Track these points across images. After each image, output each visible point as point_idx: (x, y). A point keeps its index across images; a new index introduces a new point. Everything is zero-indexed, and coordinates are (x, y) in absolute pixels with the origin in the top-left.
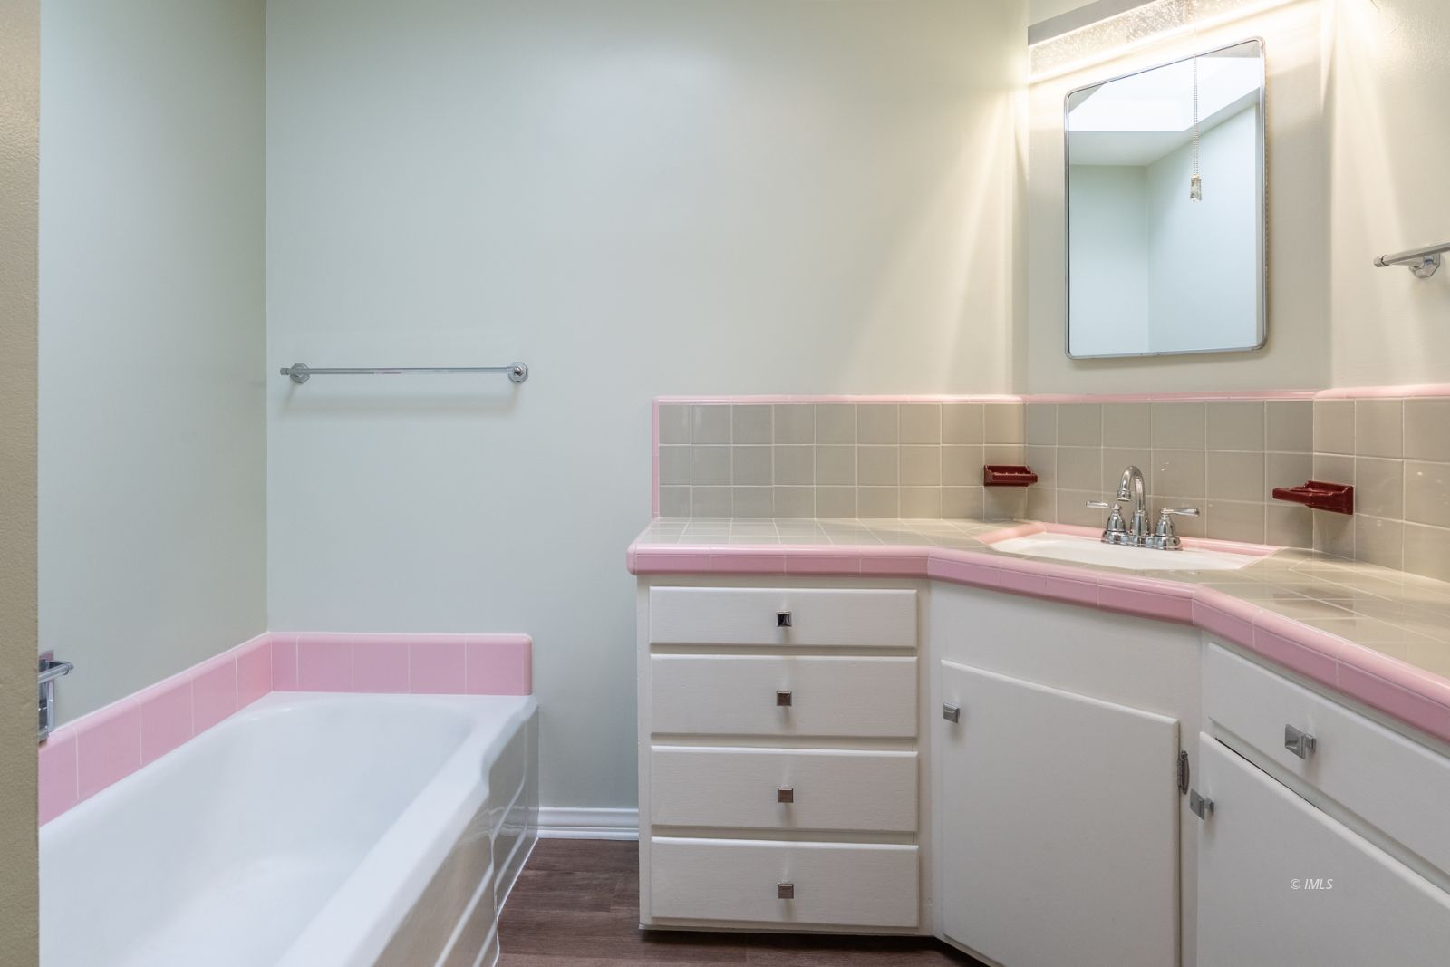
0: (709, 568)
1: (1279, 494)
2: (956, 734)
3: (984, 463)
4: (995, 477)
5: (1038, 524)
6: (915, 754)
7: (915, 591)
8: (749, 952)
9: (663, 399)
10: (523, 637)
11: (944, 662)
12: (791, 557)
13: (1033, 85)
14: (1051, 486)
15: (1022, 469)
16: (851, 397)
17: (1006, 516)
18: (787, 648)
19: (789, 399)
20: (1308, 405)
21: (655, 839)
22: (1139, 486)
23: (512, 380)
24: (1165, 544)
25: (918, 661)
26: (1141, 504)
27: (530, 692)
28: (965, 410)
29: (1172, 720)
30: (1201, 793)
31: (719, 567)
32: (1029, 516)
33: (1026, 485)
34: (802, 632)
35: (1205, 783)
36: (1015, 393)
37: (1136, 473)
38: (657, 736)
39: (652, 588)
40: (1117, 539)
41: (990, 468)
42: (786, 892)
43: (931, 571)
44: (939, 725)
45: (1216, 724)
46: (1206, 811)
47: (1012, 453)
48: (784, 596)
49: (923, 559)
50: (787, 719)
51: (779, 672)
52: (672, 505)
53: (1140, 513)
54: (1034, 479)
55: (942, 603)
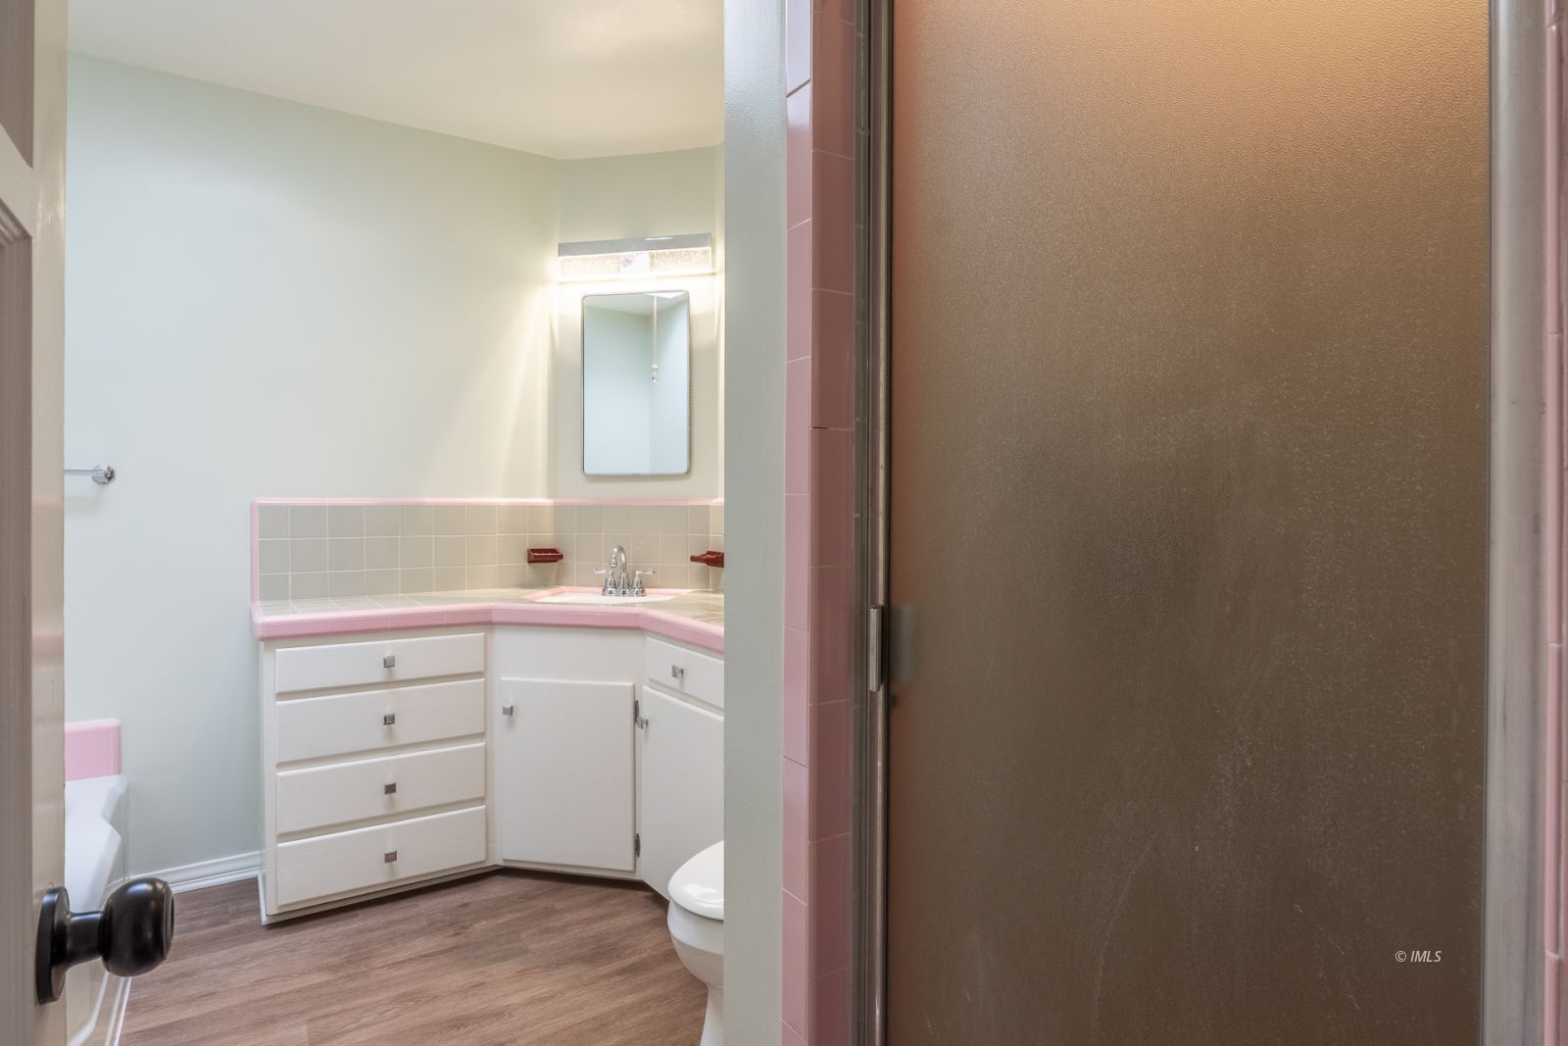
0: (328, 630)
1: (693, 559)
2: (511, 724)
3: (528, 546)
4: (536, 556)
5: (564, 588)
6: (483, 744)
7: (482, 634)
8: (360, 912)
9: (261, 501)
10: (110, 722)
11: (503, 678)
12: (394, 617)
13: (562, 283)
14: (571, 561)
15: (554, 551)
16: (429, 500)
17: (543, 583)
18: (391, 683)
19: (378, 501)
20: (708, 506)
21: (281, 845)
22: (623, 558)
23: (97, 482)
24: (637, 593)
25: (485, 682)
26: (624, 568)
27: (119, 772)
28: (514, 509)
29: (631, 684)
30: (643, 717)
31: (335, 629)
32: (558, 583)
33: (555, 561)
34: (401, 671)
35: (644, 714)
36: (549, 497)
37: (621, 549)
38: (282, 765)
39: (278, 650)
40: (611, 592)
41: (534, 551)
42: (391, 857)
43: (494, 620)
44: (499, 719)
45: (651, 680)
46: (645, 726)
47: (546, 541)
48: (387, 646)
49: (489, 611)
50: (390, 735)
51: (384, 701)
52: (271, 589)
53: (624, 575)
54: (561, 557)
55: (502, 639)
